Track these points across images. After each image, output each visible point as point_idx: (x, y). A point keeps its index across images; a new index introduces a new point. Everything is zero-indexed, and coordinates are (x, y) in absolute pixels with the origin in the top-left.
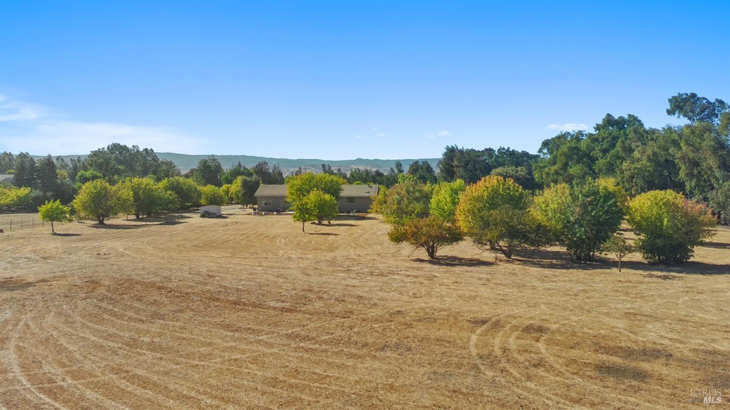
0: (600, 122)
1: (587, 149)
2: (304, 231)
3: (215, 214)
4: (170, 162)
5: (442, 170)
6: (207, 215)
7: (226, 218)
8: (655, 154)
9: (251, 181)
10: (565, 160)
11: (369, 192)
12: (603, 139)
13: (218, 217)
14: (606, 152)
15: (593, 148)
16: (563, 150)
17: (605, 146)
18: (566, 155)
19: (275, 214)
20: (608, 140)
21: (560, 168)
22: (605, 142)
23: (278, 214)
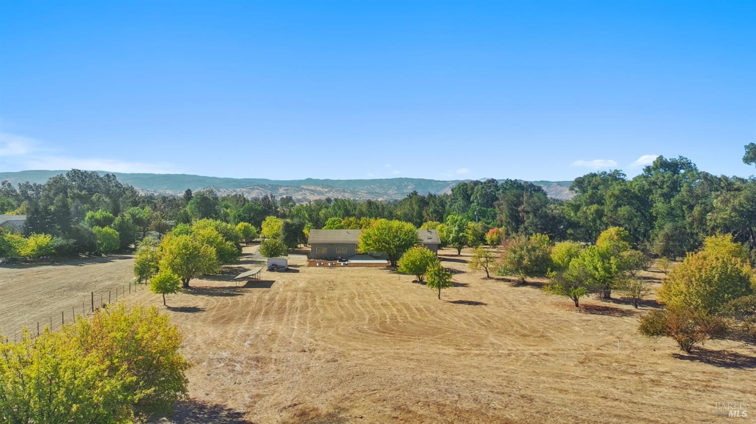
0: (652, 165)
1: (639, 191)
2: (439, 298)
3: (284, 267)
4: (132, 186)
5: (507, 215)
6: (275, 269)
7: (298, 271)
8: (741, 205)
10: (616, 202)
11: (431, 239)
13: (287, 270)
14: (667, 197)
15: (650, 191)
16: (615, 192)
17: (666, 190)
18: (617, 197)
19: (342, 264)
20: (668, 184)
21: (610, 210)
22: (665, 186)
23: (346, 265)
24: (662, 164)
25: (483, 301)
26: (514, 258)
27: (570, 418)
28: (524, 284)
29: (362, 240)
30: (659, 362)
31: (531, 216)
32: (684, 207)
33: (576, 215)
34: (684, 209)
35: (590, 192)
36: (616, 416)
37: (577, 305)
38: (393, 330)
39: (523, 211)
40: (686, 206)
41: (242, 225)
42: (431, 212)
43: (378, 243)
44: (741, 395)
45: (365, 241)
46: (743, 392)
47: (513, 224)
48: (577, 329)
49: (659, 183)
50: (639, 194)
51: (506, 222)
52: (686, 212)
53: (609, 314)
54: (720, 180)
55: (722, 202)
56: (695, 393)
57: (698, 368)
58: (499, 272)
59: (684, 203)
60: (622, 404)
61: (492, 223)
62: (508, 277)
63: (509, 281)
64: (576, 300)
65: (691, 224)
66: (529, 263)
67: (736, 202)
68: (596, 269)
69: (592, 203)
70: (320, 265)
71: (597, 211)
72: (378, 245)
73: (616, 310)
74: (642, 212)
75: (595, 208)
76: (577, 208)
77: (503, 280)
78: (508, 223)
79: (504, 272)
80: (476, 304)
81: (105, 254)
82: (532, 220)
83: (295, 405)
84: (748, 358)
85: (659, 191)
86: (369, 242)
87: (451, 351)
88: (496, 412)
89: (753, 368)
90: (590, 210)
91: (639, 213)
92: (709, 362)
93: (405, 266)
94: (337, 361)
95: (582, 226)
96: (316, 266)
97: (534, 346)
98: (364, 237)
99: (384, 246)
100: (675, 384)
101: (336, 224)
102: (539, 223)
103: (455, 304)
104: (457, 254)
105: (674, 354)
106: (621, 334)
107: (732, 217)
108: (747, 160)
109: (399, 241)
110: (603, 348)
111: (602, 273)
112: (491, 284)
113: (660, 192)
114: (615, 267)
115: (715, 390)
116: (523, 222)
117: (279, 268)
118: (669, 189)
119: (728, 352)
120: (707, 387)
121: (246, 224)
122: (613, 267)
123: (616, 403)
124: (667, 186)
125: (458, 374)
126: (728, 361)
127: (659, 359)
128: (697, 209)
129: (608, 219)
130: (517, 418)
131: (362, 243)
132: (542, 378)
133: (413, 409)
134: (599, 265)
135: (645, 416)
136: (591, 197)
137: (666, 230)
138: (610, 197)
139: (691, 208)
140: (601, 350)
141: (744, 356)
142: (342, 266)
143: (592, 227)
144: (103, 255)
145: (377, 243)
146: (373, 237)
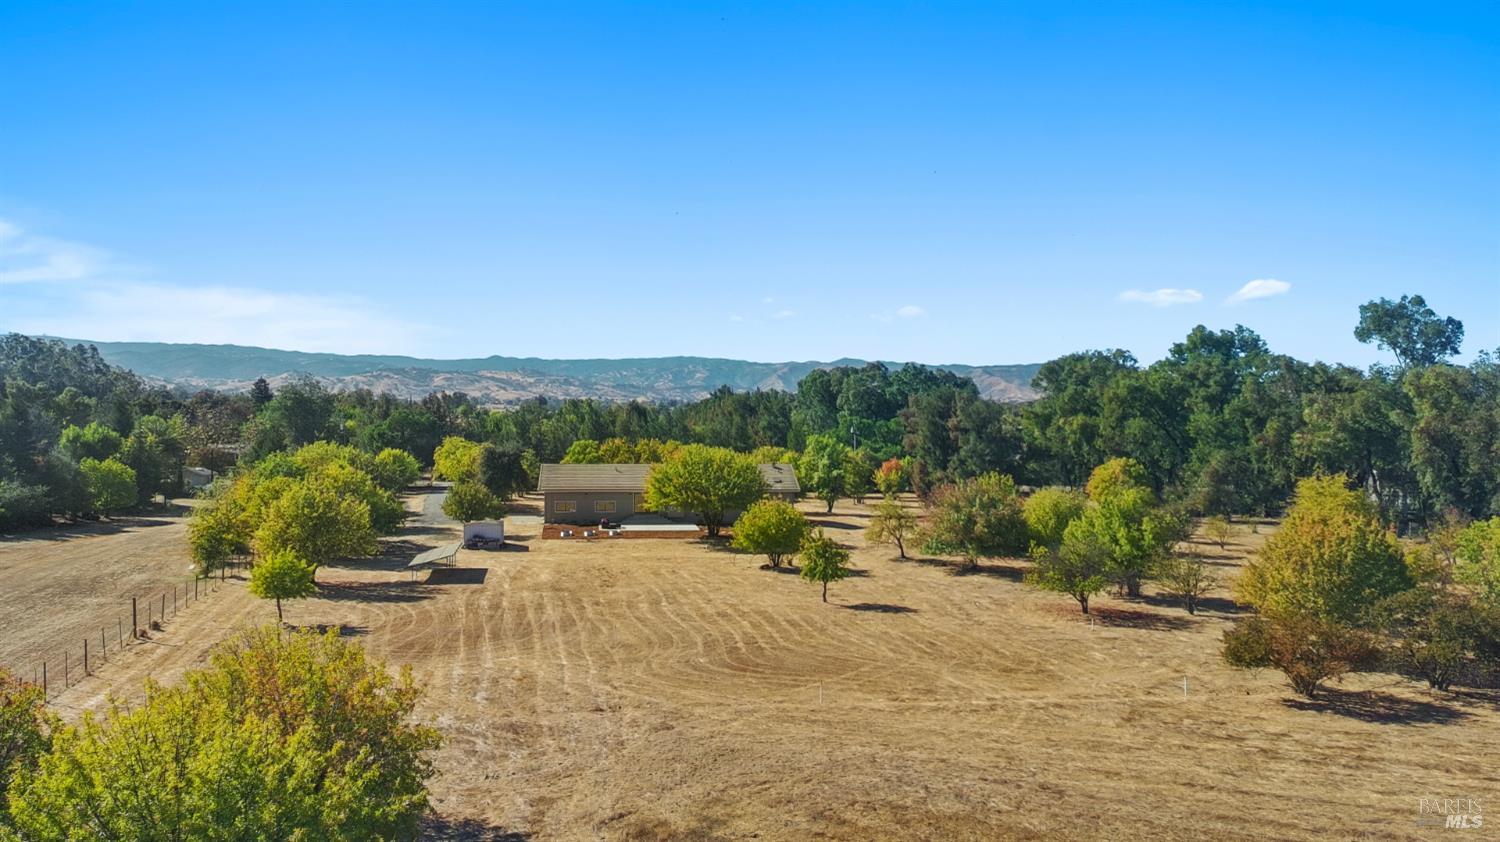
0: (1185, 341)
1: (1163, 390)
2: (825, 600)
3: (498, 540)
5: (926, 436)
6: (479, 544)
7: (526, 549)
8: (1355, 418)
9: (503, 454)
10: (1120, 411)
11: (781, 482)
12: (1208, 375)
13: (504, 547)
14: (1217, 402)
15: (1184, 392)
16: (1118, 392)
17: (1214, 389)
18: (1122, 402)
19: (611, 534)
20: (1218, 378)
21: (1111, 426)
22: (1211, 382)
23: (618, 535)
24: (1203, 340)
25: (907, 604)
26: (958, 521)
27: (1139, 825)
28: (973, 569)
29: (653, 485)
30: (1263, 714)
31: (972, 437)
32: (1248, 422)
33: (1044, 434)
34: (1247, 424)
35: (1071, 389)
36: (1220, 818)
37: (1085, 610)
38: (758, 665)
39: (957, 428)
40: (1251, 420)
41: (390, 455)
42: (764, 429)
43: (686, 492)
44: (1422, 772)
45: (660, 489)
46: (1426, 767)
47: (937, 453)
48: (1098, 655)
49: (1200, 376)
50: (1163, 397)
51: (923, 449)
52: (1251, 432)
53: (1146, 626)
54: (1313, 370)
55: (1320, 413)
56: (1343, 772)
57: (1334, 725)
58: (928, 547)
59: (1248, 414)
60: (1224, 796)
61: (884, 450)
62: (945, 557)
63: (944, 564)
64: (1084, 600)
65: (1261, 454)
66: (986, 530)
67: (1347, 413)
68: (1116, 541)
69: (1074, 412)
70: (567, 536)
71: (1084, 427)
72: (685, 496)
73: (1157, 618)
74: (1166, 430)
75: (1080, 422)
76: (1045, 421)
77: (931, 562)
78: (928, 451)
79: (937, 548)
80: (897, 610)
81: (106, 517)
82: (975, 445)
83: (621, 816)
84: (1413, 703)
85: (1202, 392)
86: (667, 490)
87: (881, 702)
88: (1004, 818)
89: (1428, 722)
90: (1071, 424)
91: (1162, 432)
92: (1349, 713)
93: (747, 537)
94: (673, 728)
95: (1056, 455)
96: (559, 538)
97: (1032, 689)
98: (657, 480)
99: (696, 498)
100: (1304, 756)
101: (589, 453)
102: (988, 451)
103: (857, 612)
104: (826, 510)
105: (1285, 701)
106: (1179, 665)
107: (1339, 441)
108: (1363, 335)
109: (726, 487)
110: (1157, 691)
111: (1127, 548)
112: (910, 570)
113: (1204, 393)
114: (1151, 536)
115: (1375, 764)
116: (957, 450)
117: (486, 543)
118: (1219, 389)
119: (1375, 693)
120: (1361, 761)
121: (397, 452)
122: (1146, 538)
123: (1211, 795)
124: (1216, 382)
125: (911, 749)
126: (1382, 710)
127: (1261, 710)
128: (1272, 427)
129: (1104, 442)
130: (1043, 828)
131: (652, 490)
132: (1067, 751)
133: (848, 816)
134: (1122, 533)
135: (1271, 817)
136: (1072, 398)
137: (1214, 463)
138: (1111, 401)
139: (1260, 423)
140: (1155, 695)
141: (1407, 701)
142: (611, 538)
143: (1073, 457)
144: (102, 518)
145: (683, 492)
146: (675, 481)
